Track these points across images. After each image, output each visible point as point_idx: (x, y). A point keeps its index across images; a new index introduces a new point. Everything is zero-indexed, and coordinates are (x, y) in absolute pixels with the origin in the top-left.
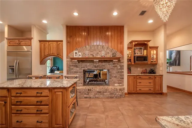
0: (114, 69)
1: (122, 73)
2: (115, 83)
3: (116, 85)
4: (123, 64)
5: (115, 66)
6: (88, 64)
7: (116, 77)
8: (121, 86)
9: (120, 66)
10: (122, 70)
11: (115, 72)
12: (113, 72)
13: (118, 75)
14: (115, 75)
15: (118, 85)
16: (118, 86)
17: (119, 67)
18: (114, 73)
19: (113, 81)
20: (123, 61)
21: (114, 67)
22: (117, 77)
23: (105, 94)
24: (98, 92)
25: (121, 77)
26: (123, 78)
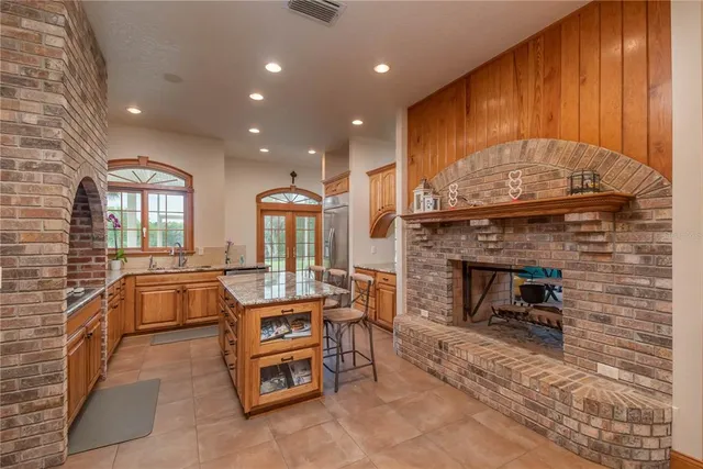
0: (592, 269)
1: (660, 305)
2: (598, 355)
3: (602, 368)
4: (664, 237)
5: (592, 248)
6: (463, 238)
7: (606, 320)
8: (651, 392)
9: (639, 250)
10: (660, 283)
11: (599, 288)
12: (587, 286)
13: (623, 311)
14: (597, 308)
15: (627, 376)
16: (620, 381)
17: (634, 259)
18: (591, 293)
19: (583, 342)
20: (665, 214)
21: (589, 258)
22: (618, 321)
23: (502, 390)
24: (472, 368)
25: (649, 328)
26: (667, 342)
